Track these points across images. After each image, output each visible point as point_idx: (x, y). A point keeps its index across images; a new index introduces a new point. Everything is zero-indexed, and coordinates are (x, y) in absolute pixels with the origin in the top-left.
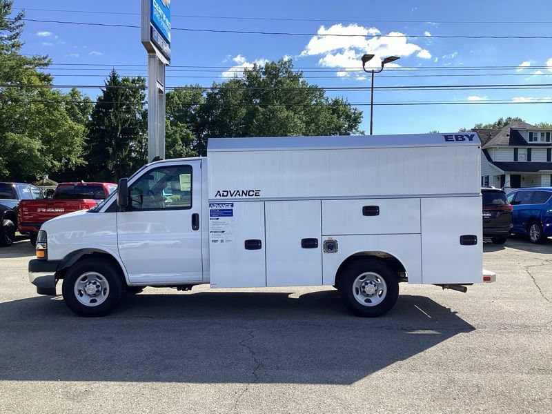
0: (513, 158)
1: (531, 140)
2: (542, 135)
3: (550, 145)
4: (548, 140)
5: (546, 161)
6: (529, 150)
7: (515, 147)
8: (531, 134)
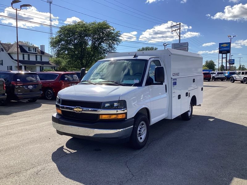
0: (22, 58)
1: (29, 51)
2: (33, 49)
3: (37, 53)
4: (36, 51)
5: (35, 60)
6: (29, 55)
7: (23, 53)
8: (29, 48)
